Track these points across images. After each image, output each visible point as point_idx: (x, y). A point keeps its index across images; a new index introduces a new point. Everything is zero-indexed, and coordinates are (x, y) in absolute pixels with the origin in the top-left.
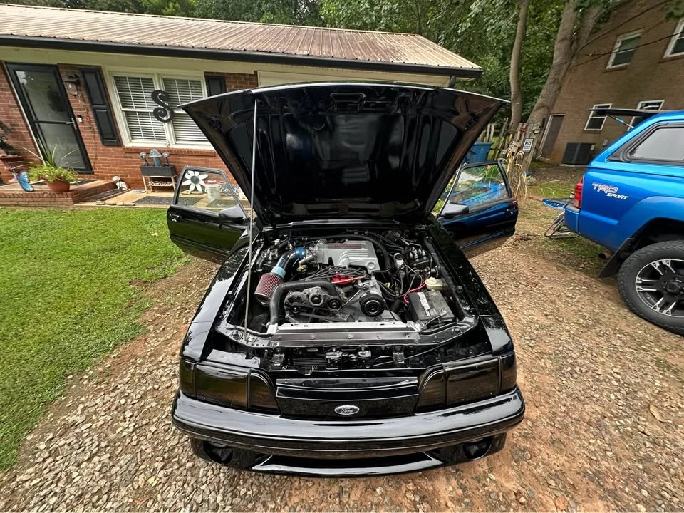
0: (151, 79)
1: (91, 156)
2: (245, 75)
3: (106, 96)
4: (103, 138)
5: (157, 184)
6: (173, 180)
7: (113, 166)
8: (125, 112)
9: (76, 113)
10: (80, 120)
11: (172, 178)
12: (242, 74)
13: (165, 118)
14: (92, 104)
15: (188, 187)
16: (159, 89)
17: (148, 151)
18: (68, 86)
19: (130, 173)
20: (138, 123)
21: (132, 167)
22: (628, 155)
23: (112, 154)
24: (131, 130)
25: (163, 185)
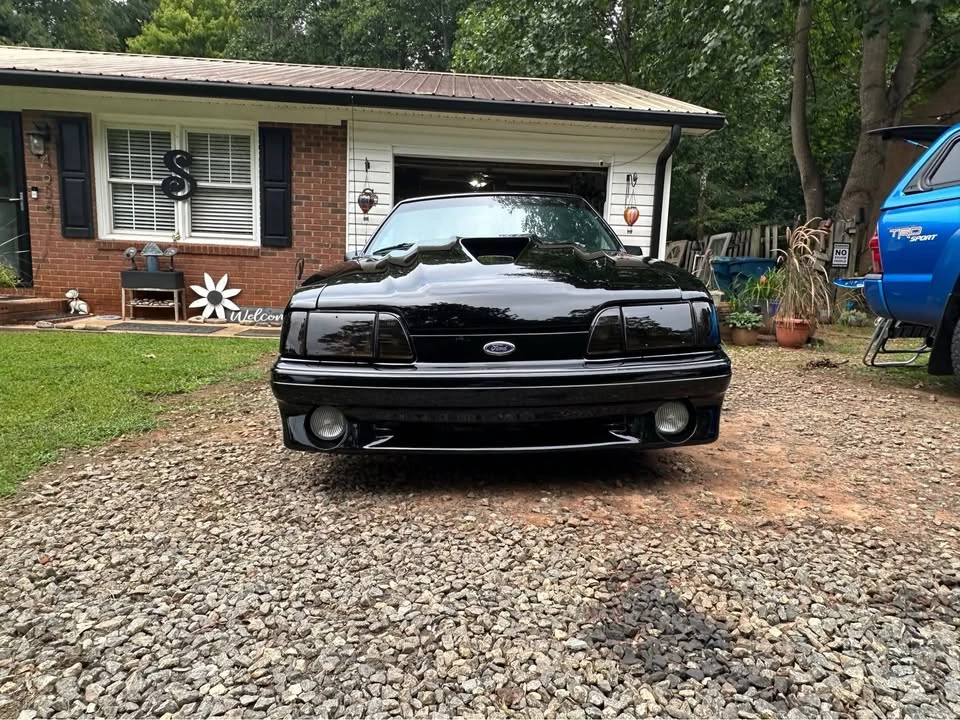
0: (169, 134)
1: (36, 255)
2: (326, 126)
3: (89, 157)
4: (66, 223)
5: (146, 304)
6: (176, 296)
7: (71, 274)
8: (113, 184)
9: (30, 184)
10: (34, 194)
11: (175, 292)
12: (320, 126)
13: (180, 194)
14: (62, 168)
15: (200, 311)
16: (178, 148)
17: (140, 246)
18: (29, 142)
19: (100, 286)
20: (132, 201)
21: (105, 275)
22: (928, 181)
23: (75, 252)
24: (116, 213)
25: (156, 305)
